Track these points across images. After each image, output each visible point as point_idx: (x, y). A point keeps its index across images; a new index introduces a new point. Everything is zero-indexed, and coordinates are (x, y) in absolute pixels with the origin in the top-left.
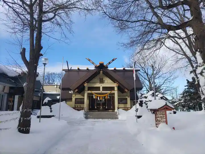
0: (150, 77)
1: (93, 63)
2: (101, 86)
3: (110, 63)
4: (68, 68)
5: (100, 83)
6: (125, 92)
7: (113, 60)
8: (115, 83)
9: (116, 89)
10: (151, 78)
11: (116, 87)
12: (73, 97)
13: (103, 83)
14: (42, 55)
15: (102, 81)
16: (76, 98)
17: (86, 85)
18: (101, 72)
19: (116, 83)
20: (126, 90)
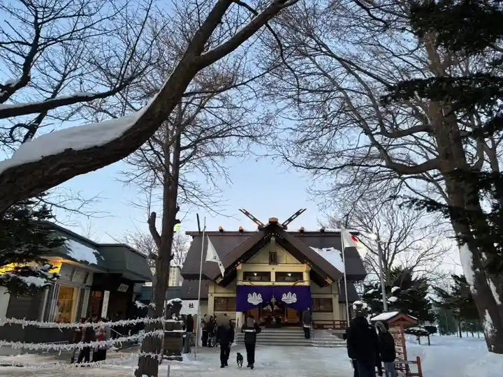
0: (386, 249)
1: (255, 220)
2: (273, 270)
3: (290, 220)
4: (199, 229)
5: (270, 264)
6: (326, 284)
7: (298, 214)
8: (303, 263)
9: (306, 277)
10: (387, 251)
11: (306, 272)
12: (209, 295)
13: (277, 264)
14: (178, 222)
15: (274, 260)
16: (217, 298)
17: (239, 267)
18: (273, 239)
19: (305, 265)
20: (329, 281)
